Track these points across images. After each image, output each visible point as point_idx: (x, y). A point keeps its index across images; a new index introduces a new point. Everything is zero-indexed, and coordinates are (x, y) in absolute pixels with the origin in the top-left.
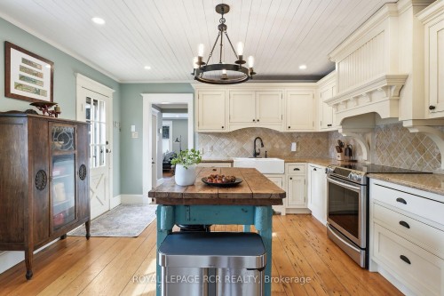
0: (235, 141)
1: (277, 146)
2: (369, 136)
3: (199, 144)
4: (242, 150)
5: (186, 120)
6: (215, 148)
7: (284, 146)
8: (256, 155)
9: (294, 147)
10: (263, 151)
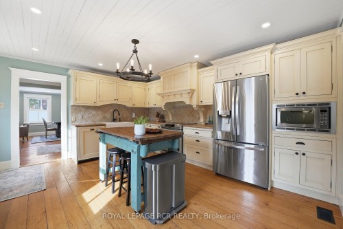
0: (100, 112)
1: (125, 115)
2: (172, 110)
3: (72, 113)
4: (104, 117)
5: (59, 96)
6: (85, 117)
7: (128, 115)
8: (114, 120)
9: (134, 116)
10: (118, 117)
